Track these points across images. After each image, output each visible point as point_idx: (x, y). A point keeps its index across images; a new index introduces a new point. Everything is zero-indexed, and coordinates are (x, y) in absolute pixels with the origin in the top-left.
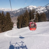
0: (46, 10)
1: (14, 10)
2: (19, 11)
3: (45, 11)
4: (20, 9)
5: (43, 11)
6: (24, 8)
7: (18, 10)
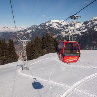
0: (85, 28)
1: (20, 29)
2: (30, 31)
3: (84, 31)
4: (32, 28)
5: (79, 30)
6: (40, 25)
7: (28, 29)
